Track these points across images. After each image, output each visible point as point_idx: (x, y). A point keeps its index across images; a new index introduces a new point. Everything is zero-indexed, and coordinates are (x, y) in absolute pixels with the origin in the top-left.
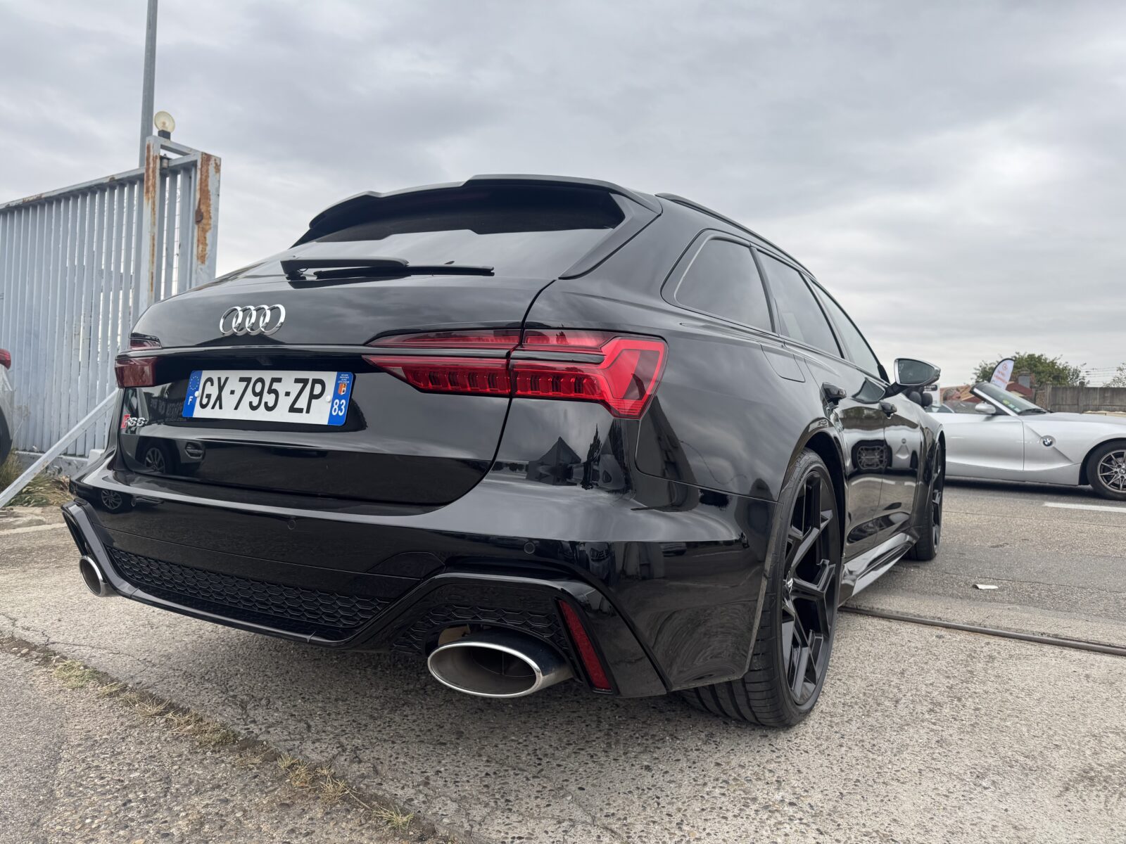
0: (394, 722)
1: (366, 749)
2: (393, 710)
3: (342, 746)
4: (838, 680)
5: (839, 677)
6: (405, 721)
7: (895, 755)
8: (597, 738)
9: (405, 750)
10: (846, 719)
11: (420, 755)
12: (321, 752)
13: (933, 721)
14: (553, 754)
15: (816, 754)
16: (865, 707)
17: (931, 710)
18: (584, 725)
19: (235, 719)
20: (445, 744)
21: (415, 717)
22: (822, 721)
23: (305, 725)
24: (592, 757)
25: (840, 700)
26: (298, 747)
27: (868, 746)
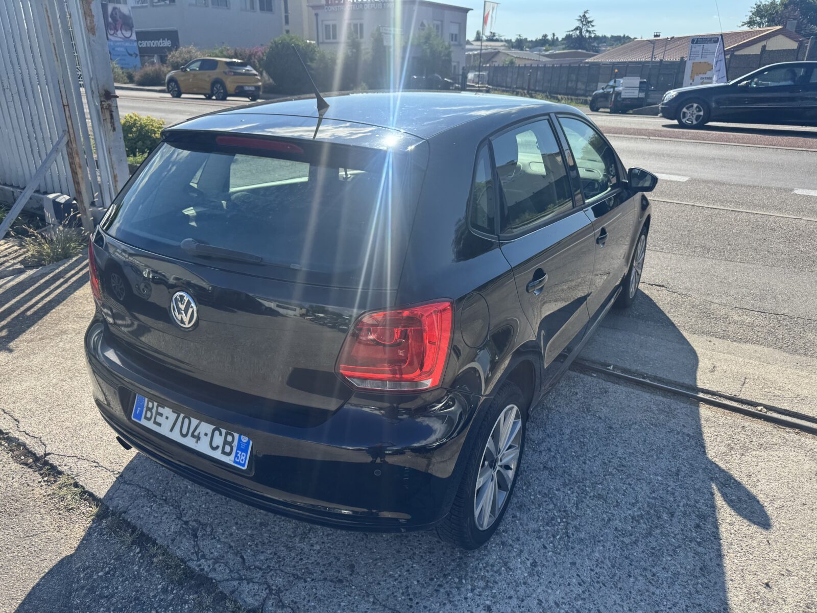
0: (304, 553)
1: (287, 590)
2: (302, 540)
3: (269, 586)
4: (630, 485)
5: (629, 481)
6: (312, 552)
7: (669, 587)
8: (452, 570)
9: (314, 590)
10: (634, 539)
11: (325, 596)
12: (255, 595)
13: (698, 540)
14: (420, 593)
15: (611, 588)
16: (648, 522)
17: (698, 526)
18: (441, 552)
19: (190, 553)
20: (341, 581)
21: (317, 547)
22: (616, 543)
23: (241, 560)
24: (448, 595)
25: (629, 512)
26: (238, 589)
27: (649, 576)
